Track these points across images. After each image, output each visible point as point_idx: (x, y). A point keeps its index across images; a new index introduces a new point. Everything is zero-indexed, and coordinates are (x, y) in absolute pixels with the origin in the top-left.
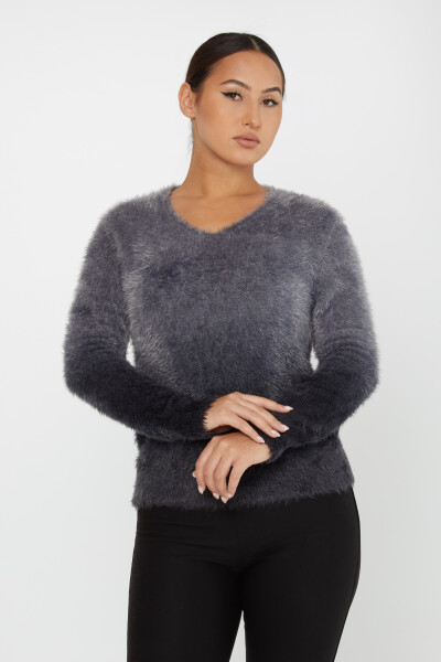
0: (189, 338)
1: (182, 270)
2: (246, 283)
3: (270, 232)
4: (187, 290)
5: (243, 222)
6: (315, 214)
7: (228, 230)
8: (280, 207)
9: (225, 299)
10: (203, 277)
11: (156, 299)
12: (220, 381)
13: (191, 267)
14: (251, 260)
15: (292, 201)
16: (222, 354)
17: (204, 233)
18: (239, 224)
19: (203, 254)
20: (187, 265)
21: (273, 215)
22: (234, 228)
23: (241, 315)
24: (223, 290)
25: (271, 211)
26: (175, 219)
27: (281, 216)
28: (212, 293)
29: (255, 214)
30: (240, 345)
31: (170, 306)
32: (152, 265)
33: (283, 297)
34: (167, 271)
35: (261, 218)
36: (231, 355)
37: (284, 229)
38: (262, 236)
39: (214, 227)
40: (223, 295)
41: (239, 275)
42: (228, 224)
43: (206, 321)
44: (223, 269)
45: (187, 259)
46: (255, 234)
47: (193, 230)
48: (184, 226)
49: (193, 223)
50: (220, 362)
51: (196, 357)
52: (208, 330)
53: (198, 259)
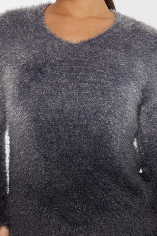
0: (49, 117)
1: (49, 69)
2: (95, 84)
3: (116, 49)
4: (52, 83)
5: (96, 38)
6: (148, 39)
7: (84, 43)
8: (124, 30)
9: (79, 93)
10: (64, 76)
11: (28, 88)
12: (69, 149)
13: (56, 68)
14: (101, 68)
15: (132, 26)
16: (72, 131)
17: (67, 43)
18: (93, 39)
19: (65, 58)
20: (53, 66)
21: (119, 36)
22: (89, 42)
23: (90, 105)
24: (78, 86)
25: (117, 33)
26: (45, 30)
27: (124, 37)
28: (70, 88)
29: (105, 33)
30: (86, 126)
31: (38, 94)
32: (26, 63)
33: (122, 97)
34: (37, 69)
35: (109, 37)
36: (79, 132)
37: (127, 47)
38: (110, 51)
39: (75, 39)
40: (78, 90)
41: (92, 77)
42: (85, 38)
43: (63, 106)
44: (80, 72)
45: (53, 61)
46: (105, 49)
47: (59, 39)
48: (52, 36)
49: (59, 35)
50: (70, 136)
51: (53, 131)
52: (63, 113)
53: (61, 62)
